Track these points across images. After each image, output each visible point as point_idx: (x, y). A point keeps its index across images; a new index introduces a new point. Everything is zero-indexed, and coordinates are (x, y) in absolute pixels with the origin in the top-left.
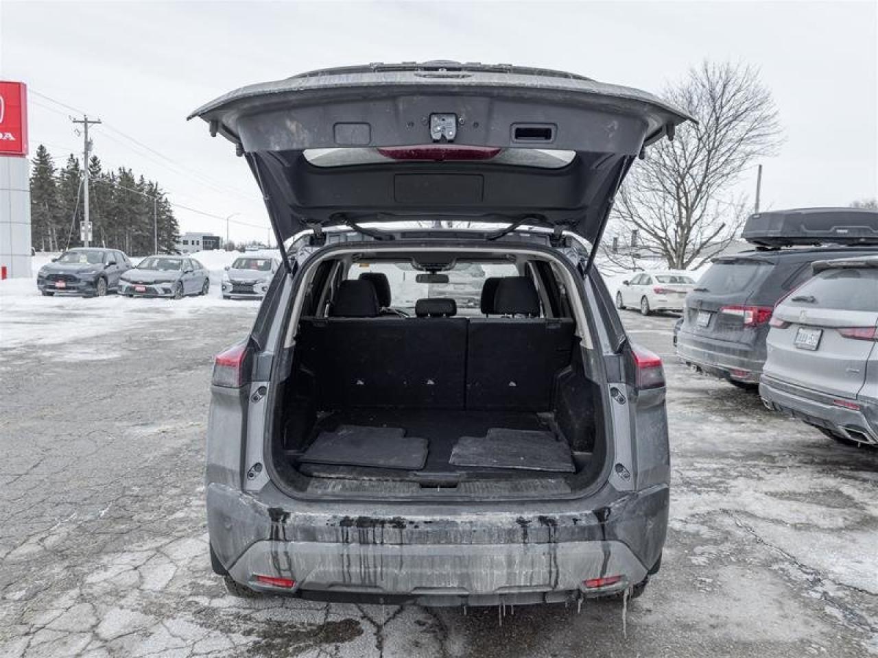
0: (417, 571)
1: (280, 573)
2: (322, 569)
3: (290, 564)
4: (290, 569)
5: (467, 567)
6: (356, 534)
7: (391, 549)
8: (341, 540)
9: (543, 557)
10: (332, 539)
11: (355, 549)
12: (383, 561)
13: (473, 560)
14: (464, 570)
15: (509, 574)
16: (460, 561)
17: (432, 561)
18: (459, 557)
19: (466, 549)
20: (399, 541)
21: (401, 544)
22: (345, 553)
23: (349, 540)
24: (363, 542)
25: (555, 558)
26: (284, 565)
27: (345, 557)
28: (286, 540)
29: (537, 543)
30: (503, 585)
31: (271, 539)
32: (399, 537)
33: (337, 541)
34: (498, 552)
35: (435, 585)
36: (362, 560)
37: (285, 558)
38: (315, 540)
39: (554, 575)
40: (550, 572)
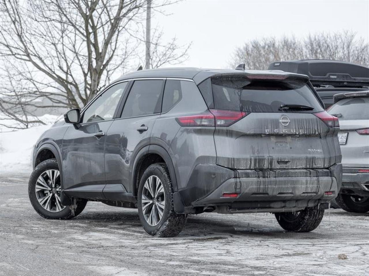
0: (280, 186)
1: (236, 190)
2: (251, 187)
3: (241, 186)
4: (240, 188)
5: (295, 185)
6: (262, 174)
7: (273, 179)
8: (257, 176)
9: (316, 181)
10: (254, 176)
11: (261, 179)
12: (270, 183)
13: (296, 182)
14: (294, 186)
15: (306, 187)
16: (293, 182)
17: (285, 182)
18: (293, 181)
19: (294, 179)
20: (275, 176)
21: (275, 177)
22: (259, 180)
23: (260, 176)
24: (264, 177)
25: (319, 181)
26: (238, 187)
27: (259, 182)
28: (239, 178)
29: (314, 177)
30: (304, 192)
31: (234, 178)
32: (275, 174)
33: (256, 177)
34: (303, 179)
35: (285, 192)
36: (264, 183)
37: (239, 183)
38: (249, 177)
39: (318, 188)
40: (317, 187)
